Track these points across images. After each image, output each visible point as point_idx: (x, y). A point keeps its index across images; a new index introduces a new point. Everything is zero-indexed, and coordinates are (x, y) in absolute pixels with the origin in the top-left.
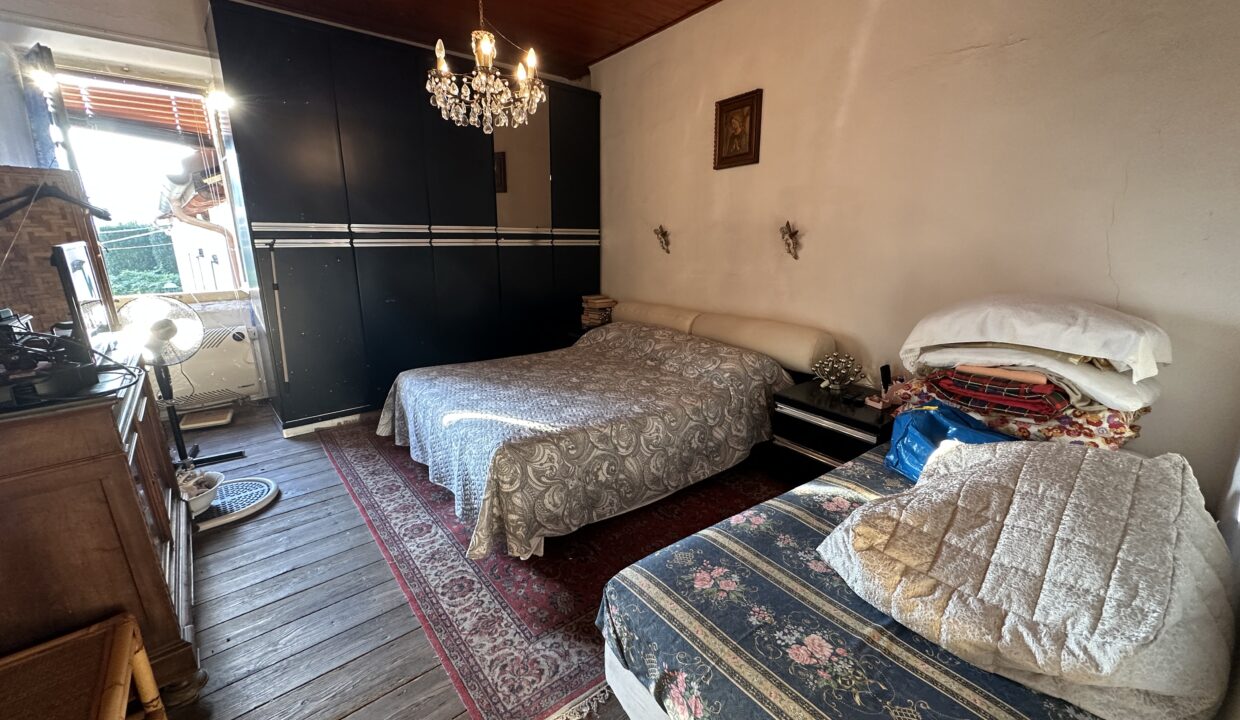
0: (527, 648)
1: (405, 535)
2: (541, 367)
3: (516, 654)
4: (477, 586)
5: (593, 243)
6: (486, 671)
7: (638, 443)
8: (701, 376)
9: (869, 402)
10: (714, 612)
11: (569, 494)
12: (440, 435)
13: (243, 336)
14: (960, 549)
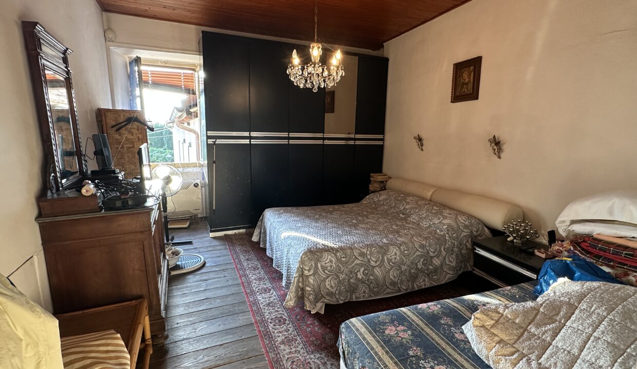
0: (306, 356)
1: (257, 292)
2: (338, 212)
3: (300, 357)
4: (287, 322)
5: (380, 143)
6: (284, 362)
7: (383, 260)
8: (430, 225)
9: (537, 253)
10: (391, 345)
11: (340, 282)
12: (280, 243)
13: (198, 185)
14: (535, 335)
